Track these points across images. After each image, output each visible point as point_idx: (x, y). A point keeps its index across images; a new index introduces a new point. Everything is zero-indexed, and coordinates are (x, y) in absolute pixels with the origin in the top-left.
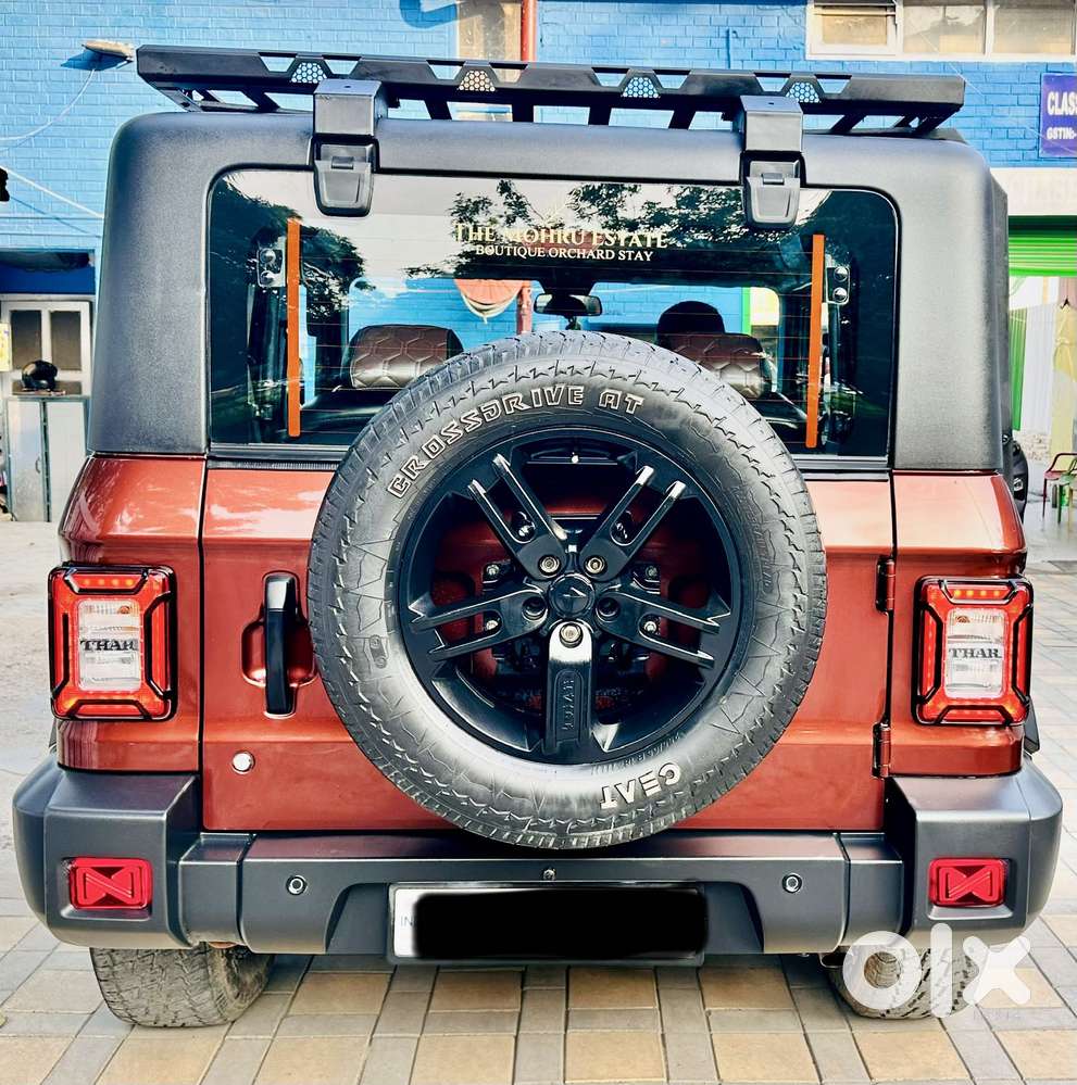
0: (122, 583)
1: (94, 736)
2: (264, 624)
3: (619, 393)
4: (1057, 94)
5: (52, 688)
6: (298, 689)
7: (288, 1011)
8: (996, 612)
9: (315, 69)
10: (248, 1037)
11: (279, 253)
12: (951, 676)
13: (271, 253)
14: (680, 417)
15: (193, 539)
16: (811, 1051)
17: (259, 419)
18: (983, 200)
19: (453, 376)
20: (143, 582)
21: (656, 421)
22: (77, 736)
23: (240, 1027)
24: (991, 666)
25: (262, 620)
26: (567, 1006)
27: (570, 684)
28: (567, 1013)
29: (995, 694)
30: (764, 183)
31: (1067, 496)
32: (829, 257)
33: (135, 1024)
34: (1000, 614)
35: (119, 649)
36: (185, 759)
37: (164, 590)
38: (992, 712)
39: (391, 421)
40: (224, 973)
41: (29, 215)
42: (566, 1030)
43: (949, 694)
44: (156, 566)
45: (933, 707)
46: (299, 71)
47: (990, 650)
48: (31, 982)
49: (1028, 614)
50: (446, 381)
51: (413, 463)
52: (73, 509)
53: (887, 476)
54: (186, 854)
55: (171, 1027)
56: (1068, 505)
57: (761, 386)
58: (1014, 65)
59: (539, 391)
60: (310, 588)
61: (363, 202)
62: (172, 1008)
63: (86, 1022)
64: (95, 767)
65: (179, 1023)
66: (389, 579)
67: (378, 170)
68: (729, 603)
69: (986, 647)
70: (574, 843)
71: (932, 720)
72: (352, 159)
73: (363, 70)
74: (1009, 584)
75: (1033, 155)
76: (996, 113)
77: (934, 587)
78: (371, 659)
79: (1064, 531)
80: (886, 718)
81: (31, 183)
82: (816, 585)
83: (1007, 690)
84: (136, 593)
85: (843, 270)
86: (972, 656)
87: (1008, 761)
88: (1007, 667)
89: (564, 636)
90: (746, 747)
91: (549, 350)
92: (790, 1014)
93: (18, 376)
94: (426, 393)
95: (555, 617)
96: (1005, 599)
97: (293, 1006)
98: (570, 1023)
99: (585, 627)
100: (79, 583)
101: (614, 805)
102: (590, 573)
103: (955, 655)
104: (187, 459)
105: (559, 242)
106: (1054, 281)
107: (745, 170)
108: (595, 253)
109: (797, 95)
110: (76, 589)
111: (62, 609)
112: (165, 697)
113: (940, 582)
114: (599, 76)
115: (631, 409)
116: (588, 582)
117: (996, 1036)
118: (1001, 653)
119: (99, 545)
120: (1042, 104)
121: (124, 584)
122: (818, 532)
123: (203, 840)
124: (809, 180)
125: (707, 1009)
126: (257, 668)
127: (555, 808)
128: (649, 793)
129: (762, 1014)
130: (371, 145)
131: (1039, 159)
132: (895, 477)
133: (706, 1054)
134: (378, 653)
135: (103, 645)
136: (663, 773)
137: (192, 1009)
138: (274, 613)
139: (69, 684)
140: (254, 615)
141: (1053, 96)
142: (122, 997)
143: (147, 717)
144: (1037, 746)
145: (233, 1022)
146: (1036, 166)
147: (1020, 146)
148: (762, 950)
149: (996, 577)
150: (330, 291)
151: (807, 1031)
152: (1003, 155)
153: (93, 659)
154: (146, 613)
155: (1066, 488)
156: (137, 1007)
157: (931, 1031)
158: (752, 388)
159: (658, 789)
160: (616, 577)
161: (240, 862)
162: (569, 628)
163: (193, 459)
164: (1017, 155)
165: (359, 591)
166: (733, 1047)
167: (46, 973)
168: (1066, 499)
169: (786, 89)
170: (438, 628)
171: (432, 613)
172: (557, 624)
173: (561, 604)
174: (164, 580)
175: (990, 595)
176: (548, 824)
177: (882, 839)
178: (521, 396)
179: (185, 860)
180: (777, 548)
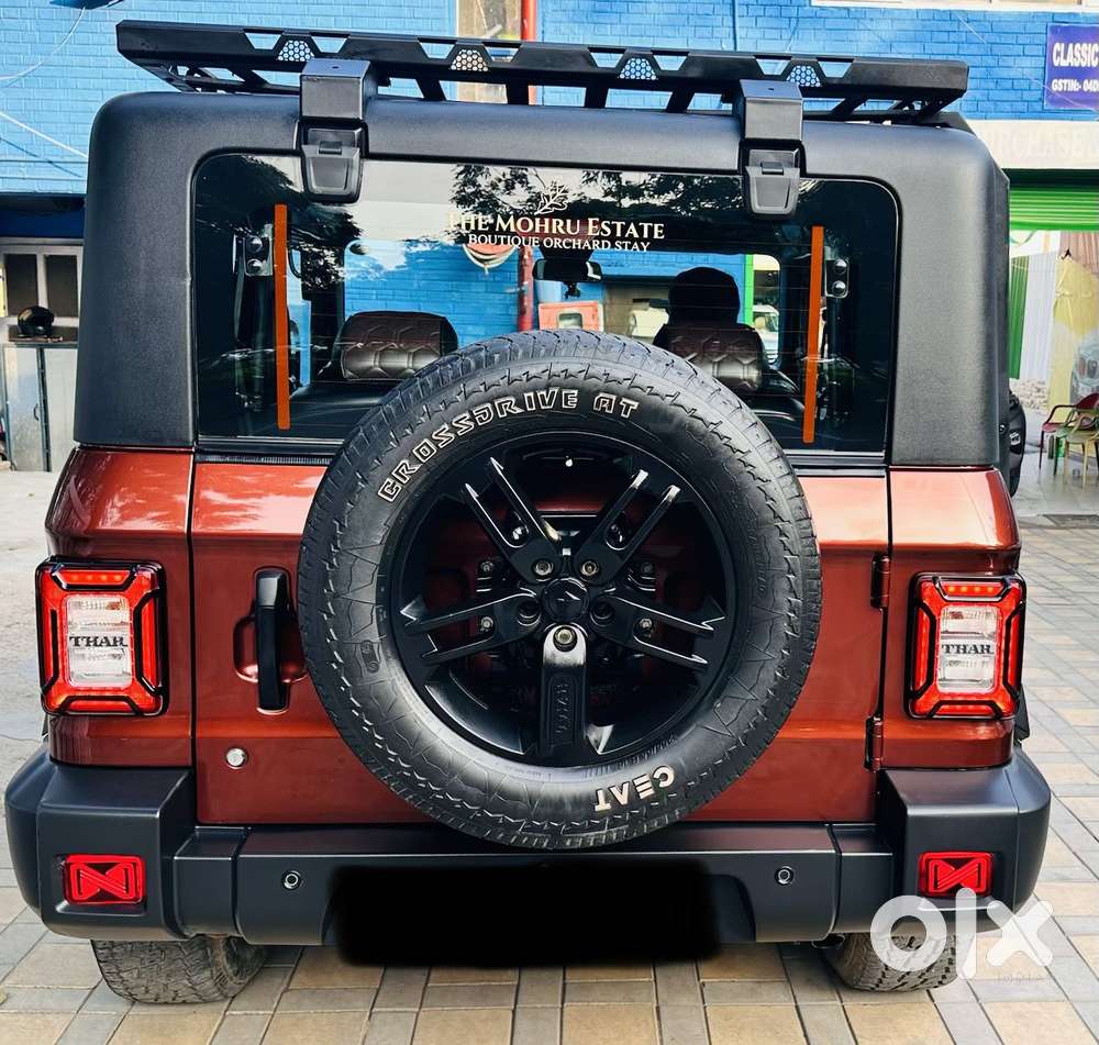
0: (110, 579)
1: (86, 732)
2: (255, 619)
3: (614, 398)
4: (1063, 45)
5: (42, 685)
6: (290, 684)
7: (288, 985)
8: (989, 609)
9: (302, 47)
10: (248, 1012)
11: (265, 241)
12: (944, 671)
13: (257, 241)
14: (676, 421)
15: (182, 533)
16: (802, 1024)
17: (249, 409)
18: (984, 192)
19: (445, 378)
20: (132, 577)
21: (652, 426)
22: (69, 732)
23: (241, 1002)
24: (983, 662)
25: (253, 616)
26: (564, 978)
27: (564, 688)
28: (564, 985)
29: (986, 690)
30: (763, 173)
31: (1063, 447)
32: (828, 249)
33: (134, 1001)
34: (993, 610)
35: (109, 645)
36: (179, 754)
37: (153, 586)
38: (984, 707)
39: (381, 424)
40: (223, 953)
41: (21, 159)
42: (563, 1004)
43: (941, 689)
44: (146, 563)
45: (925, 703)
46: (285, 49)
47: (982, 646)
48: (33, 957)
49: (1020, 612)
50: (437, 383)
51: (404, 467)
52: (62, 494)
53: (883, 473)
54: (182, 848)
55: (173, 1004)
56: (1064, 456)
57: (758, 378)
58: (1020, 14)
59: (531, 394)
60: (300, 592)
61: (353, 187)
62: (172, 987)
63: (88, 997)
64: (87, 762)
65: (179, 1000)
66: (380, 583)
67: (367, 155)
68: (724, 608)
69: (978, 643)
70: (568, 843)
71: (925, 714)
72: (339, 144)
73: (351, 49)
74: (1003, 581)
75: (1038, 107)
76: (1001, 63)
77: (928, 584)
78: (362, 664)
79: (1060, 483)
80: (880, 712)
81: (23, 125)
82: (811, 590)
83: (998, 685)
84: (126, 588)
85: (842, 264)
86: (965, 652)
87: (998, 754)
88: (999, 661)
89: (559, 639)
90: (739, 749)
91: (543, 351)
92: (782, 985)
93: (14, 321)
94: (417, 396)
95: (549, 620)
96: (998, 596)
97: (294, 980)
98: (567, 997)
99: (579, 631)
100: (66, 579)
101: (608, 806)
102: (584, 576)
103: (948, 651)
104: (174, 452)
105: (554, 231)
106: (1056, 235)
107: (744, 160)
108: (591, 243)
109: (798, 78)
110: (64, 586)
111: (51, 606)
112: (156, 694)
113: (934, 580)
114: (595, 56)
115: (626, 413)
116: (581, 586)
117: (982, 1008)
118: (993, 649)
119: (86, 540)
120: (1047, 55)
121: (113, 580)
122: (813, 535)
123: (197, 833)
124: (809, 170)
125: (702, 980)
126: (249, 664)
127: (549, 810)
128: (642, 796)
129: (756, 986)
130: (360, 130)
131: (1043, 111)
132: (892, 473)
133: (700, 1029)
134: (370, 658)
135: (92, 642)
136: (657, 776)
137: (192, 988)
138: (265, 610)
139: (60, 680)
140: (244, 611)
141: (1058, 47)
142: (121, 977)
143: (139, 712)
144: (1027, 733)
145: (233, 997)
146: (1040, 119)
147: (1024, 98)
148: (754, 938)
149: (990, 573)
150: (326, 262)
151: (799, 1003)
152: (1007, 107)
153: (83, 656)
154: (136, 608)
155: (1063, 440)
156: (137, 986)
157: (920, 1003)
158: (750, 381)
159: (651, 792)
160: (610, 582)
161: (235, 858)
162: (565, 632)
163: (181, 453)
164: (1021, 106)
165: (350, 596)
166: (726, 1020)
167: (48, 946)
168: (1062, 449)
169: (787, 72)
170: (430, 632)
171: (424, 617)
172: (552, 628)
173: (554, 607)
174: (152, 575)
175: (984, 593)
176: (543, 826)
177: (873, 830)
178: (513, 400)
179: (179, 856)
180: (773, 553)
